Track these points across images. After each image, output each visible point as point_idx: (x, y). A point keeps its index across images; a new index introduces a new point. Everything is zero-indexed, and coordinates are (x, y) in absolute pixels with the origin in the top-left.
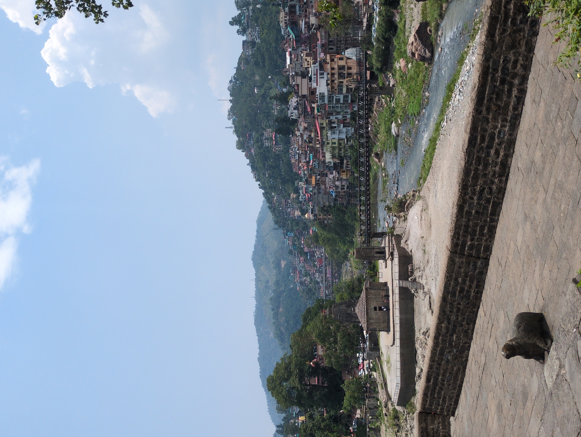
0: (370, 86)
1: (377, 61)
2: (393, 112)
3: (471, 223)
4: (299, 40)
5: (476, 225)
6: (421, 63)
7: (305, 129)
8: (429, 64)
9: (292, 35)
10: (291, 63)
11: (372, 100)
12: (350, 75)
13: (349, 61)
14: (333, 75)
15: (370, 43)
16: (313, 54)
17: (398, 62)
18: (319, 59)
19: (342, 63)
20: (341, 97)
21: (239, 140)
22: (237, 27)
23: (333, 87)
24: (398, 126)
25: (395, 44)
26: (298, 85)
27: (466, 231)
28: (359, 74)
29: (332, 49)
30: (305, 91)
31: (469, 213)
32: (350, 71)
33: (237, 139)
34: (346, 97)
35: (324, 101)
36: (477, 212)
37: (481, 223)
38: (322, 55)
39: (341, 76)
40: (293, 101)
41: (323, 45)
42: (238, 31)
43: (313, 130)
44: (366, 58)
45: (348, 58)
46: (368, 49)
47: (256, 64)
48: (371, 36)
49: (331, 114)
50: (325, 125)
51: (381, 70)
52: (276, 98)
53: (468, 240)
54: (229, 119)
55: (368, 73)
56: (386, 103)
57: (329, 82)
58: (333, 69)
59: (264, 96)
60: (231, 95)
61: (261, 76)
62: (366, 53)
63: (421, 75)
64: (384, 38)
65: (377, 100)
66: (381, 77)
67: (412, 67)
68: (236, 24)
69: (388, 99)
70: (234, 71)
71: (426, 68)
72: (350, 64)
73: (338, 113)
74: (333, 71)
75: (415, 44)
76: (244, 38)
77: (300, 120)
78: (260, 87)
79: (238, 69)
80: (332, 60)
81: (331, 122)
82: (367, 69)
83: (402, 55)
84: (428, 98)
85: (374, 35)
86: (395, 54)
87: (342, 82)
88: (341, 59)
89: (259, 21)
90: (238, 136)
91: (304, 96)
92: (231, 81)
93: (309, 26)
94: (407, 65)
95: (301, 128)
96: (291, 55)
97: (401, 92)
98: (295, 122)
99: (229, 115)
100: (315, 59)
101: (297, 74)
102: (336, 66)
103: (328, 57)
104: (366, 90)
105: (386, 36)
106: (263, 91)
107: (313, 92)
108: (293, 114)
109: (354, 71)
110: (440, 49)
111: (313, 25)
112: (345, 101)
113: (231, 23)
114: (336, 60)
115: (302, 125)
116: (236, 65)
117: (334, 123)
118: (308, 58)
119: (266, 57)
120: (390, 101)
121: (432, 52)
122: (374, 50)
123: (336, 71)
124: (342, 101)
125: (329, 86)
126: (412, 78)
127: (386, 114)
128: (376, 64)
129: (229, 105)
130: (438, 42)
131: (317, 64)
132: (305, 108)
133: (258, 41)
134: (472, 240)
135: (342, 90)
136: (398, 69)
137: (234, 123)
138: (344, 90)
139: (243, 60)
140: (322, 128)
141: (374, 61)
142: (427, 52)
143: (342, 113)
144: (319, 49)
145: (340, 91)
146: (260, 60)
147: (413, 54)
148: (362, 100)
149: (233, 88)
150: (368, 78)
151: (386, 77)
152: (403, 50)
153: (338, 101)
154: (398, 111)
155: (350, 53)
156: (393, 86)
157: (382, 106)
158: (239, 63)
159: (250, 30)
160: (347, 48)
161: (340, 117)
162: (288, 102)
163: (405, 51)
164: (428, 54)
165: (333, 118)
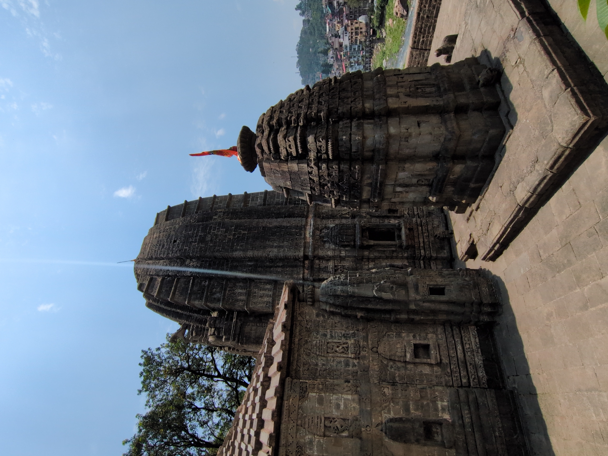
0: (372, 38)
1: (377, 21)
2: (384, 53)
3: (423, 26)
4: (333, 14)
5: (426, 25)
6: (401, 19)
7: (337, 69)
8: (405, 19)
9: (330, 11)
10: (329, 31)
11: (373, 47)
12: (361, 32)
13: (361, 24)
14: (352, 33)
15: (373, 11)
16: (341, 22)
17: (388, 21)
18: (344, 24)
19: (357, 25)
20: (356, 47)
21: (303, 79)
22: (299, 11)
23: (352, 41)
24: (387, 61)
25: (387, 10)
26: (333, 42)
27: (420, 32)
28: (367, 32)
29: (351, 17)
30: (337, 46)
31: (423, 18)
32: (361, 30)
33: (302, 79)
34: (359, 46)
35: (347, 50)
36: (428, 17)
37: (429, 24)
38: (346, 21)
39: (357, 34)
40: (331, 53)
41: (347, 15)
42: (300, 14)
43: (341, 69)
44: (370, 20)
45: (361, 22)
46: (372, 15)
47: (311, 33)
48: (374, 6)
49: (351, 58)
50: (347, 65)
51: (378, 27)
52: (321, 52)
53: (421, 37)
54: (297, 68)
55: (371, 30)
56: (381, 48)
57: (350, 38)
58: (352, 29)
59: (315, 53)
60: (298, 54)
61: (313, 41)
62: (371, 18)
63: (401, 27)
64: (381, 6)
65: (375, 47)
66: (378, 32)
67: (396, 23)
68: (299, 9)
69: (382, 46)
70: (299, 39)
71: (404, 22)
72: (361, 26)
73: (355, 57)
74: (352, 31)
75: (398, 7)
76: (303, 18)
77: (335, 64)
78: (313, 48)
79: (301, 37)
80: (352, 24)
81: (351, 63)
82: (371, 28)
83: (391, 16)
84: (404, 41)
85: (375, 5)
86: (387, 17)
87: (357, 38)
88: (357, 23)
89: (311, 7)
90: (302, 77)
91: (336, 49)
92: (297, 45)
93: (339, 4)
94: (393, 23)
95: (335, 69)
96: (329, 25)
97: (389, 40)
98: (331, 66)
99: (297, 65)
100: (342, 25)
101: (332, 36)
102: (354, 28)
103: (349, 21)
104: (370, 41)
105: (382, 5)
106: (314, 50)
107: (341, 45)
108: (331, 61)
109: (364, 30)
110: (412, 8)
111: (341, 3)
112: (359, 49)
113: (296, 9)
114: (354, 24)
115: (336, 66)
116: (300, 36)
117: (352, 63)
118: (339, 25)
119: (316, 29)
120: (383, 47)
121: (408, 11)
122: (375, 15)
123: (354, 31)
124: (357, 49)
125: (350, 40)
126: (395, 30)
127: (381, 55)
128: (376, 24)
129: (297, 59)
130: (411, 4)
131: (344, 27)
132: (337, 56)
133: (311, 19)
134: (423, 37)
135: (357, 42)
136: (388, 25)
137: (300, 70)
138: (358, 42)
139: (304, 32)
140: (346, 67)
141: (375, 22)
142: (405, 11)
143: (356, 57)
144: (344, 18)
145: (356, 44)
146: (312, 31)
147: (397, 14)
148: (368, 47)
149: (299, 50)
150: (371, 34)
151: (381, 32)
152: (391, 13)
153: (355, 49)
154: (387, 52)
155: (362, 19)
156: (385, 37)
157: (378, 51)
158: (301, 34)
159: (306, 13)
160: (360, 16)
161: (356, 59)
162: (328, 54)
163: (393, 13)
164: (405, 13)
165: (352, 60)
